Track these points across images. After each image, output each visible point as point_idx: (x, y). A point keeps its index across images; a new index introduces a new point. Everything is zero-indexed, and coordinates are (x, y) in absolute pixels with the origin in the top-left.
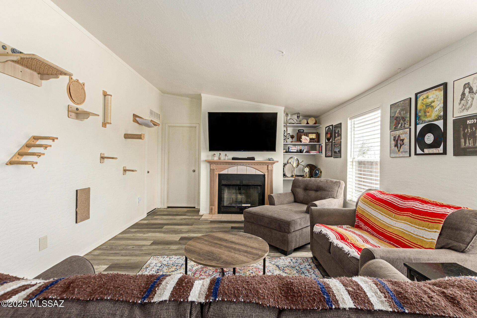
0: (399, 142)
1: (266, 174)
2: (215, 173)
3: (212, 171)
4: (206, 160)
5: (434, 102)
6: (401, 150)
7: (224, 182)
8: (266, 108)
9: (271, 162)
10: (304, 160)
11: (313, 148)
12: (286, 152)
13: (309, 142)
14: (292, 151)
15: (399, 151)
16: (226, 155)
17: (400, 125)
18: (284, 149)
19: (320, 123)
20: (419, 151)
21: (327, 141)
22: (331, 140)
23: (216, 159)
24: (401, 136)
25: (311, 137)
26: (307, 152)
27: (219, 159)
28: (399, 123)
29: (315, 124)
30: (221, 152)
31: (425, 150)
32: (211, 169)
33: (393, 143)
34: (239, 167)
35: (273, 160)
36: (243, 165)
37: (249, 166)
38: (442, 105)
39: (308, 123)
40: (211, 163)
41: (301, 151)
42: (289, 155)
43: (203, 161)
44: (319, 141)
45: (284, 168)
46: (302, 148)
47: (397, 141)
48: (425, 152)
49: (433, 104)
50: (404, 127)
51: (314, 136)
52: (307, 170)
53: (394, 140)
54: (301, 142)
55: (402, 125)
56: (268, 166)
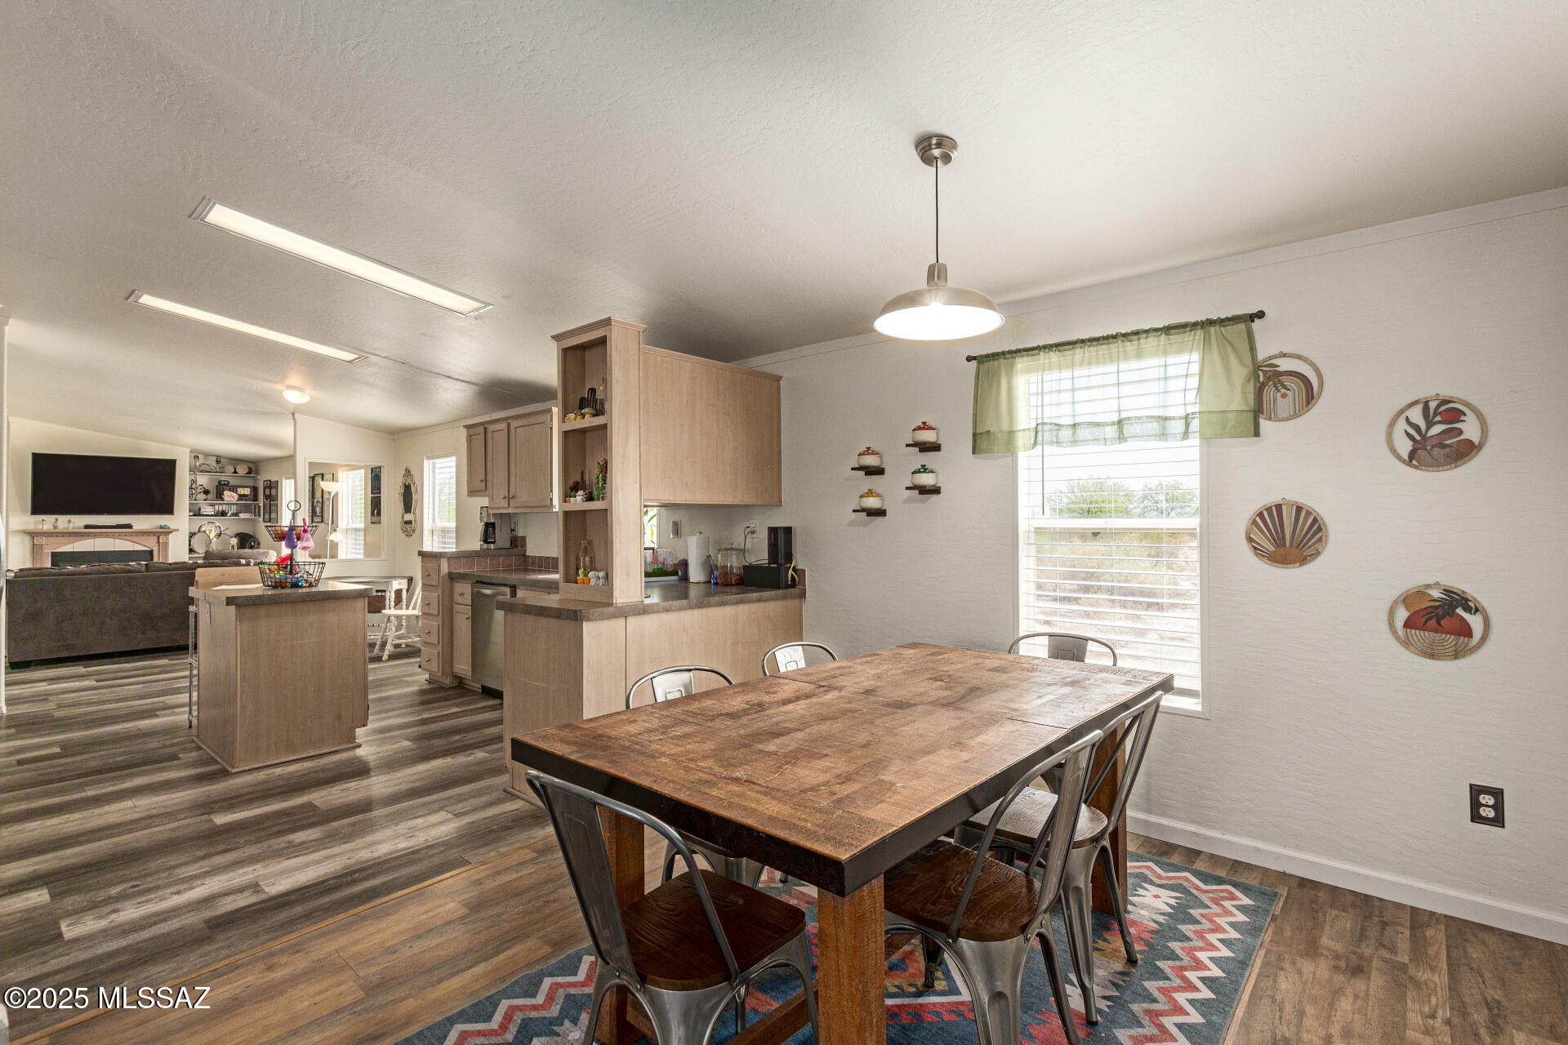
1: (155, 549)
2: (46, 551)
3: (36, 549)
4: (25, 531)
8: (155, 451)
9: (164, 532)
10: (230, 526)
11: (246, 509)
12: (194, 515)
13: (238, 501)
14: (205, 513)
16: (70, 521)
18: (190, 511)
19: (257, 473)
23: (48, 527)
25: (242, 493)
26: (233, 515)
27: (56, 527)
29: (248, 473)
30: (59, 517)
32: (33, 545)
34: (99, 540)
35: (169, 528)
36: (107, 537)
37: (118, 537)
39: (235, 472)
40: (32, 534)
41: (223, 514)
42: (199, 521)
43: (18, 532)
44: (255, 498)
45: (190, 541)
46: (225, 508)
51: (247, 491)
52: (234, 541)
54: (223, 500)
56: (159, 537)
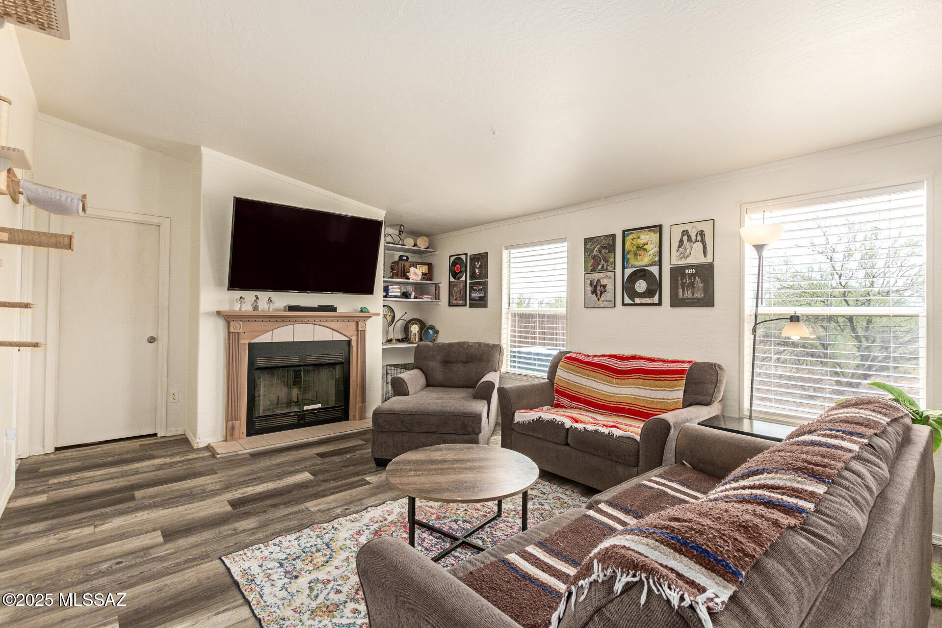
0: (598, 288)
1: (354, 339)
2: (242, 341)
3: (232, 339)
4: (219, 313)
5: (647, 244)
6: (602, 298)
7: (261, 362)
9: (364, 315)
11: (425, 289)
12: (385, 296)
13: (421, 280)
14: (393, 294)
15: (599, 300)
16: (270, 300)
17: (600, 267)
18: (383, 291)
19: (436, 248)
20: (627, 300)
21: (452, 279)
22: (463, 278)
23: (247, 308)
24: (601, 281)
27: (256, 308)
28: (599, 264)
29: (427, 248)
30: (260, 294)
31: (636, 299)
32: (229, 333)
33: (589, 289)
34: (300, 327)
35: (367, 312)
36: (302, 322)
37: (320, 323)
38: (657, 249)
39: (415, 245)
40: (228, 318)
41: (407, 295)
43: (209, 314)
44: (433, 278)
46: (409, 289)
47: (596, 287)
48: (636, 302)
49: (645, 247)
50: (607, 269)
51: (425, 269)
52: (416, 329)
53: (591, 285)
54: (407, 278)
55: (603, 267)
56: (357, 323)
